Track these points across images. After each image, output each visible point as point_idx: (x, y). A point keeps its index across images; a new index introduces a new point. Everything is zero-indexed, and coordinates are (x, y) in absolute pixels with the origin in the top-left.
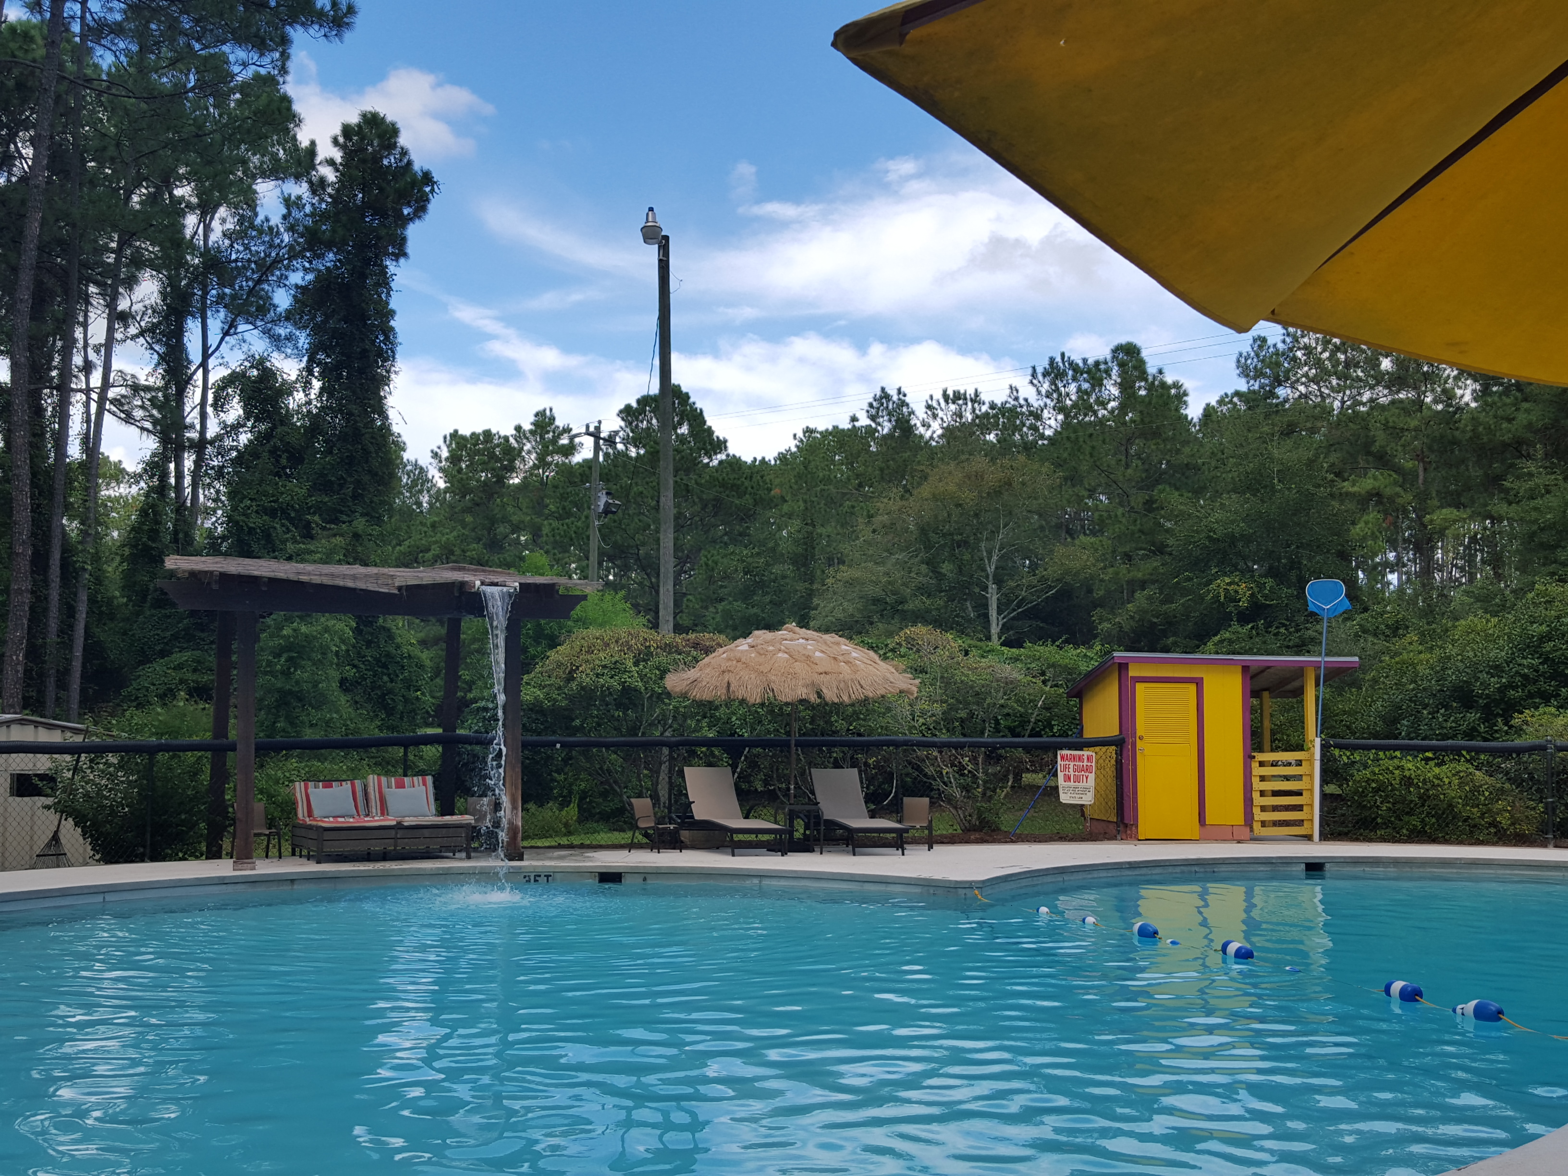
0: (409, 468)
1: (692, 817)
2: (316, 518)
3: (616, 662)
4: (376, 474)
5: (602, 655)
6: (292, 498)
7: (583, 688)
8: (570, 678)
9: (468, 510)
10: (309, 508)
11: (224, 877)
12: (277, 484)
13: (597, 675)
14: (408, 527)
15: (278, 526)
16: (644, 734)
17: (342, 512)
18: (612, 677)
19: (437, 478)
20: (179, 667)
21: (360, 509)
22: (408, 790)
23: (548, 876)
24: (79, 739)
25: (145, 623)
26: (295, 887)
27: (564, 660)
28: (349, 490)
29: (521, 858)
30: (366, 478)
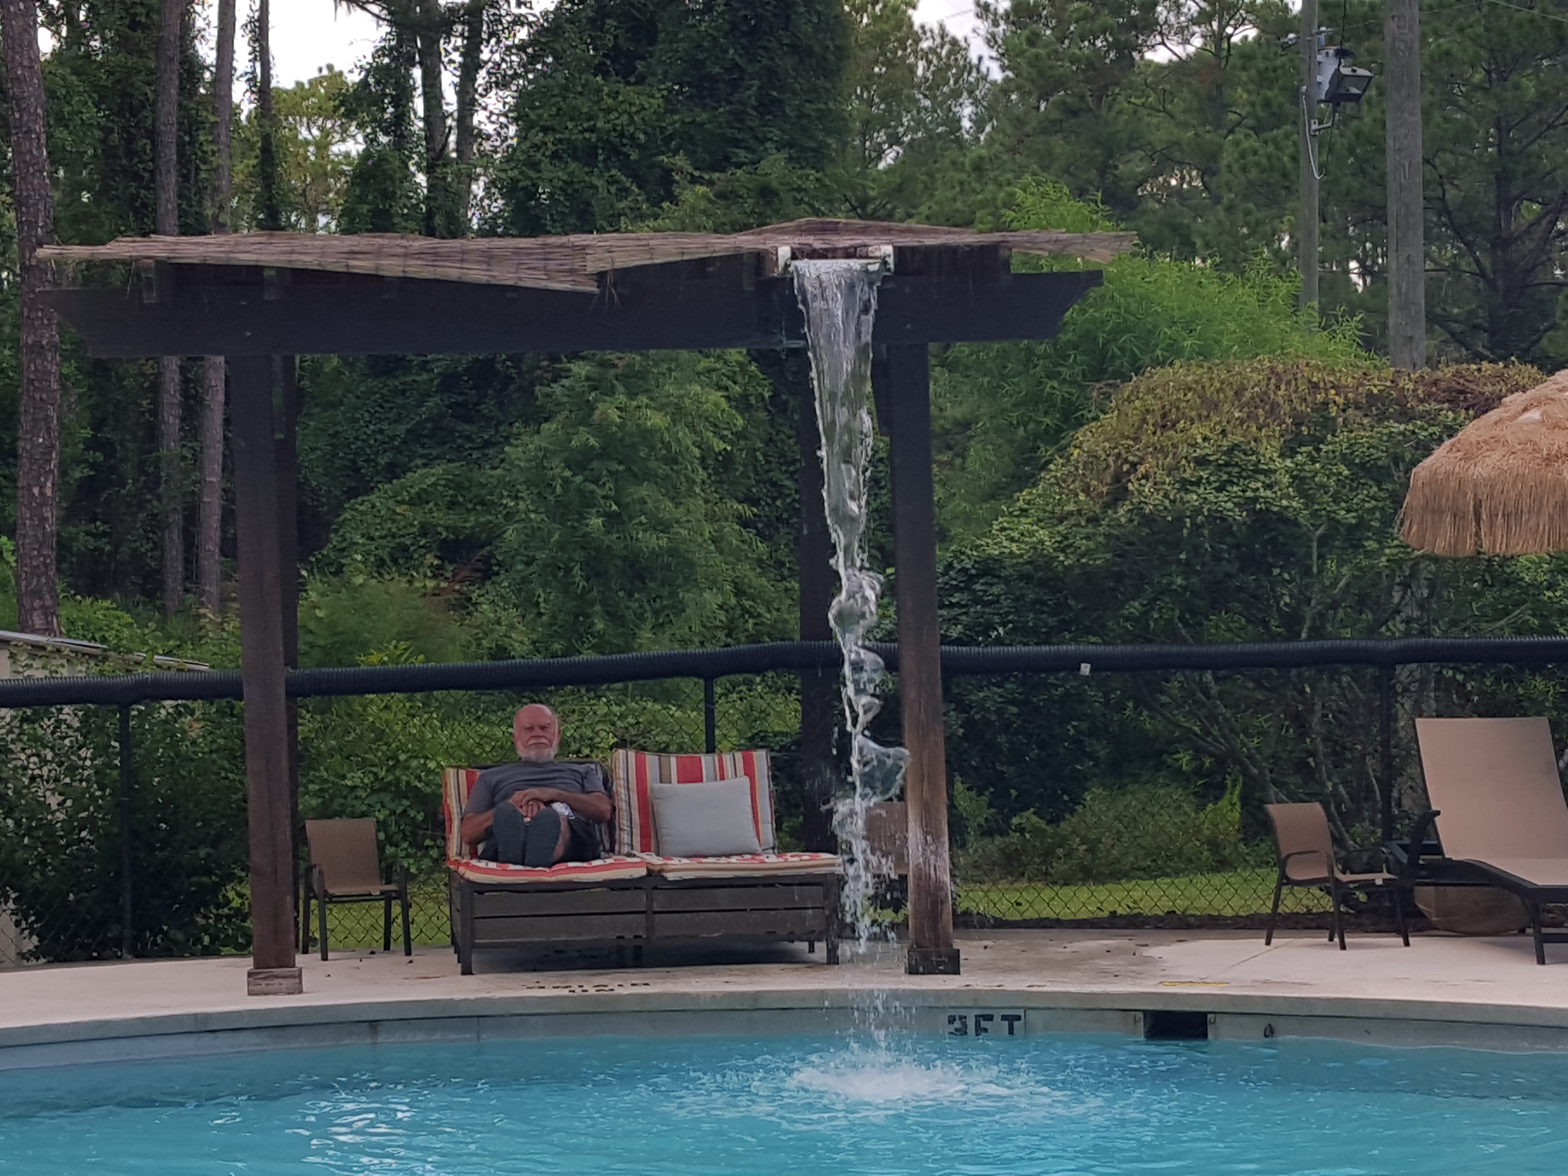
0: (925, 45)
1: (1437, 849)
2: (681, 161)
3: (1235, 447)
4: (810, 52)
5: (1197, 432)
6: (632, 121)
7: (1148, 520)
8: (1119, 494)
9: (1050, 127)
10: (668, 139)
11: (207, 1017)
12: (599, 91)
13: (1185, 485)
14: (931, 176)
15: (599, 183)
16: (1316, 632)
17: (736, 143)
18: (1220, 489)
19: (987, 63)
20: (418, 500)
21: (775, 134)
22: (708, 786)
23: (1011, 1019)
24: (38, 673)
25: (356, 408)
26: (381, 1039)
27: (1102, 447)
28: (751, 92)
29: (952, 965)
30: (787, 63)
